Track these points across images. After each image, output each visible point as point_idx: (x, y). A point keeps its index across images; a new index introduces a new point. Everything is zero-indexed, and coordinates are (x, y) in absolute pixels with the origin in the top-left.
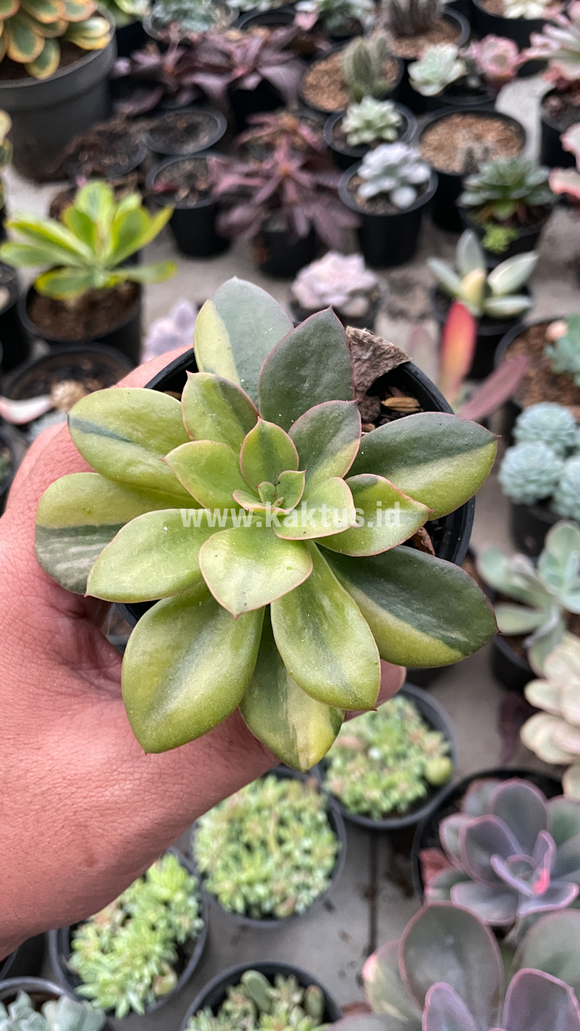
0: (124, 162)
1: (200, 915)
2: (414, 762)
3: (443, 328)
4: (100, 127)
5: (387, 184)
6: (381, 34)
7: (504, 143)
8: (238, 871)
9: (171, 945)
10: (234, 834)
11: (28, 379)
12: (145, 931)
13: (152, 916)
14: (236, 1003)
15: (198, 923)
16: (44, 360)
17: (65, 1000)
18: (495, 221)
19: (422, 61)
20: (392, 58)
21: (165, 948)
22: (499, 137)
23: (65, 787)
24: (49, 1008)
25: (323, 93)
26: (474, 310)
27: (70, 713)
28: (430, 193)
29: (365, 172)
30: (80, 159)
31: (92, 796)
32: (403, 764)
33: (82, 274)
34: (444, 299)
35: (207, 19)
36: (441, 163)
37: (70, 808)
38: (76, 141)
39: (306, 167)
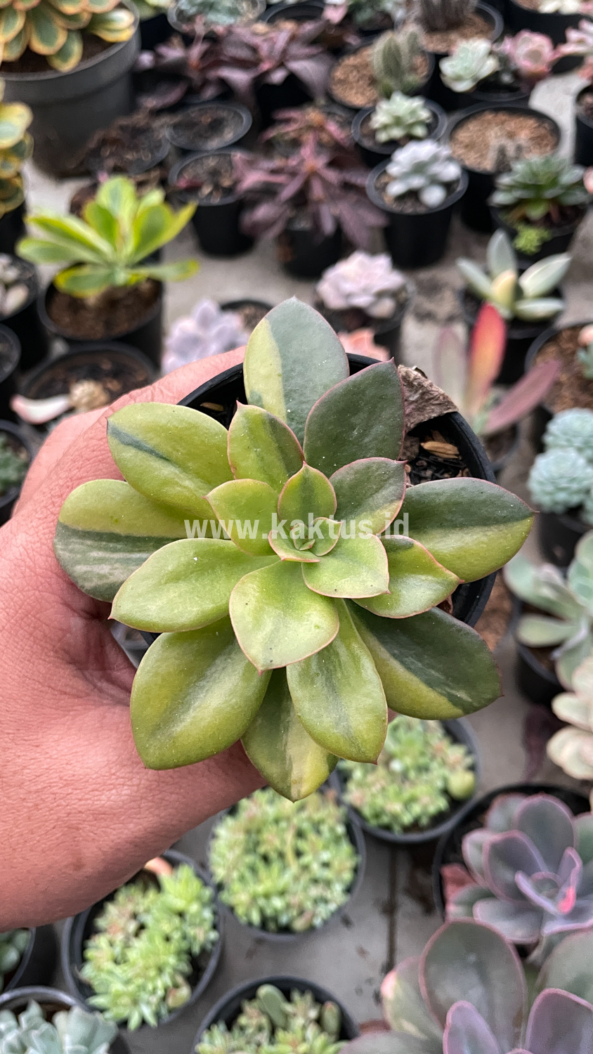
0: (147, 158)
1: (215, 927)
2: (437, 775)
3: (472, 330)
4: (124, 121)
5: (416, 182)
6: (412, 28)
7: (537, 141)
8: (255, 883)
9: (185, 957)
10: (251, 845)
11: (46, 378)
12: (159, 941)
13: (166, 927)
14: (251, 1018)
15: (213, 935)
16: (63, 359)
17: (77, 1011)
18: (527, 221)
19: (454, 56)
20: (423, 53)
21: (180, 960)
22: (532, 135)
23: (61, 788)
24: (60, 1018)
25: (352, 88)
26: (505, 312)
27: (71, 713)
28: (460, 192)
29: (393, 169)
30: (102, 153)
31: (87, 799)
32: (425, 777)
33: (102, 272)
34: (473, 301)
35: (233, 12)
36: (472, 161)
37: (63, 809)
38: (98, 136)
39: (332, 164)
